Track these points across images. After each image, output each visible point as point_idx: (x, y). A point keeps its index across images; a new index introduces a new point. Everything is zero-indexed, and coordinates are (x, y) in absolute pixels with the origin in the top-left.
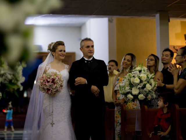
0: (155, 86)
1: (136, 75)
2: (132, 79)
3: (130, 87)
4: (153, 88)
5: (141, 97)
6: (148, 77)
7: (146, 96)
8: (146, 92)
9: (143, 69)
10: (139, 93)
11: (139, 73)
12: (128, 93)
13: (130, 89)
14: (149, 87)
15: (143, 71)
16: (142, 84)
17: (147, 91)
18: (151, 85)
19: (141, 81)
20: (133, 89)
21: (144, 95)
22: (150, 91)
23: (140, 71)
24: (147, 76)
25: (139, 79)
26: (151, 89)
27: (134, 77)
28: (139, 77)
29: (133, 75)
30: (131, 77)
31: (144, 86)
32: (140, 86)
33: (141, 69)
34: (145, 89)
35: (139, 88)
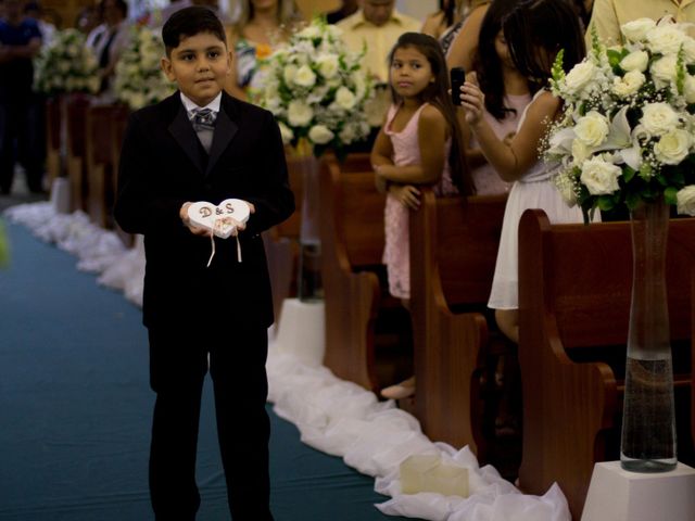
0: (366, 97)
1: (302, 59)
2: (289, 72)
3: (283, 98)
4: (362, 101)
5: (320, 133)
6: (343, 65)
7: (337, 131)
8: (336, 117)
9: (325, 37)
10: (314, 122)
11: (312, 49)
13: (281, 105)
14: (348, 101)
15: (325, 44)
16: (323, 92)
17: (341, 114)
18: (353, 90)
19: (320, 80)
20: (293, 106)
21: (329, 128)
22: (348, 114)
23: (317, 43)
24: (340, 60)
25: (315, 71)
26: (355, 107)
27: (295, 62)
28: (314, 64)
29: (293, 58)
30: (284, 64)
31: (330, 98)
32: (317, 95)
33: (319, 36)
34: (333, 106)
35: (313, 105)
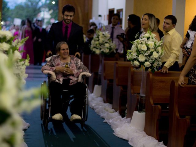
0: (161, 55)
1: (144, 43)
2: (140, 46)
3: (137, 53)
4: (160, 56)
5: (147, 64)
6: (155, 45)
7: (152, 64)
8: (152, 60)
9: (151, 37)
10: (146, 61)
11: (147, 40)
12: (135, 59)
13: (137, 55)
14: (156, 55)
15: (151, 39)
16: (149, 52)
17: (154, 59)
18: (158, 52)
19: (148, 49)
20: (140, 56)
21: (150, 63)
22: (156, 59)
23: (148, 38)
24: (155, 43)
25: (147, 46)
26: (158, 57)
27: (142, 43)
28: (147, 44)
29: (141, 42)
30: (139, 44)
31: (151, 54)
32: (147, 53)
33: (149, 36)
34: (151, 57)
35: (146, 56)
